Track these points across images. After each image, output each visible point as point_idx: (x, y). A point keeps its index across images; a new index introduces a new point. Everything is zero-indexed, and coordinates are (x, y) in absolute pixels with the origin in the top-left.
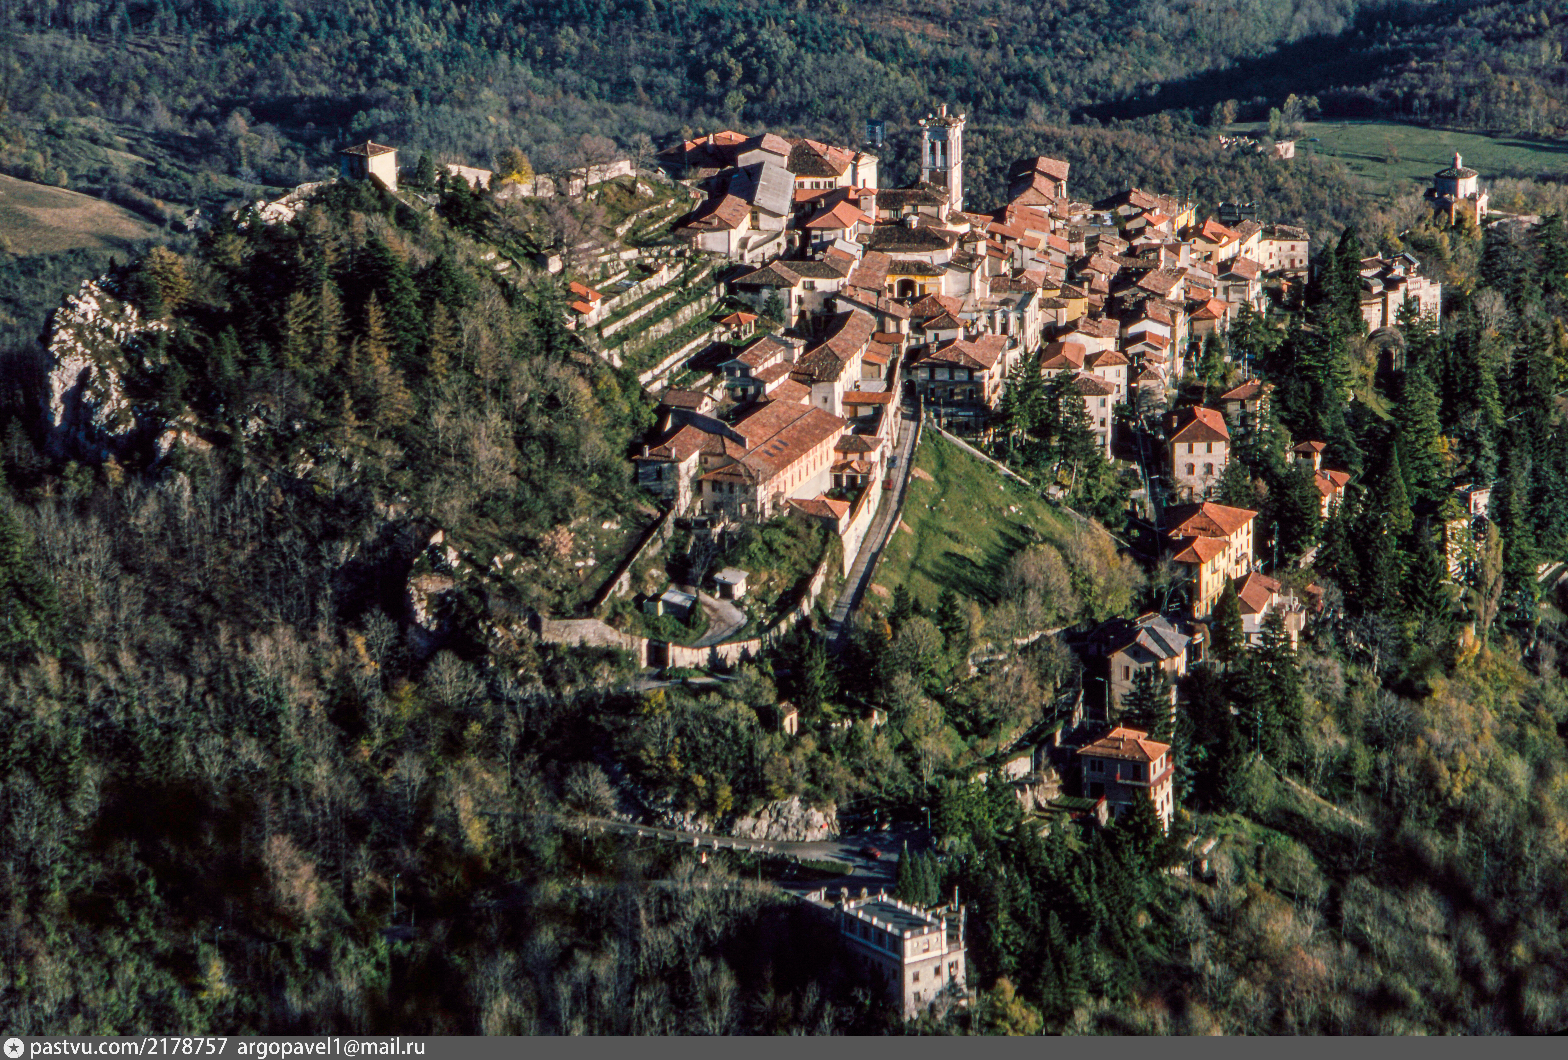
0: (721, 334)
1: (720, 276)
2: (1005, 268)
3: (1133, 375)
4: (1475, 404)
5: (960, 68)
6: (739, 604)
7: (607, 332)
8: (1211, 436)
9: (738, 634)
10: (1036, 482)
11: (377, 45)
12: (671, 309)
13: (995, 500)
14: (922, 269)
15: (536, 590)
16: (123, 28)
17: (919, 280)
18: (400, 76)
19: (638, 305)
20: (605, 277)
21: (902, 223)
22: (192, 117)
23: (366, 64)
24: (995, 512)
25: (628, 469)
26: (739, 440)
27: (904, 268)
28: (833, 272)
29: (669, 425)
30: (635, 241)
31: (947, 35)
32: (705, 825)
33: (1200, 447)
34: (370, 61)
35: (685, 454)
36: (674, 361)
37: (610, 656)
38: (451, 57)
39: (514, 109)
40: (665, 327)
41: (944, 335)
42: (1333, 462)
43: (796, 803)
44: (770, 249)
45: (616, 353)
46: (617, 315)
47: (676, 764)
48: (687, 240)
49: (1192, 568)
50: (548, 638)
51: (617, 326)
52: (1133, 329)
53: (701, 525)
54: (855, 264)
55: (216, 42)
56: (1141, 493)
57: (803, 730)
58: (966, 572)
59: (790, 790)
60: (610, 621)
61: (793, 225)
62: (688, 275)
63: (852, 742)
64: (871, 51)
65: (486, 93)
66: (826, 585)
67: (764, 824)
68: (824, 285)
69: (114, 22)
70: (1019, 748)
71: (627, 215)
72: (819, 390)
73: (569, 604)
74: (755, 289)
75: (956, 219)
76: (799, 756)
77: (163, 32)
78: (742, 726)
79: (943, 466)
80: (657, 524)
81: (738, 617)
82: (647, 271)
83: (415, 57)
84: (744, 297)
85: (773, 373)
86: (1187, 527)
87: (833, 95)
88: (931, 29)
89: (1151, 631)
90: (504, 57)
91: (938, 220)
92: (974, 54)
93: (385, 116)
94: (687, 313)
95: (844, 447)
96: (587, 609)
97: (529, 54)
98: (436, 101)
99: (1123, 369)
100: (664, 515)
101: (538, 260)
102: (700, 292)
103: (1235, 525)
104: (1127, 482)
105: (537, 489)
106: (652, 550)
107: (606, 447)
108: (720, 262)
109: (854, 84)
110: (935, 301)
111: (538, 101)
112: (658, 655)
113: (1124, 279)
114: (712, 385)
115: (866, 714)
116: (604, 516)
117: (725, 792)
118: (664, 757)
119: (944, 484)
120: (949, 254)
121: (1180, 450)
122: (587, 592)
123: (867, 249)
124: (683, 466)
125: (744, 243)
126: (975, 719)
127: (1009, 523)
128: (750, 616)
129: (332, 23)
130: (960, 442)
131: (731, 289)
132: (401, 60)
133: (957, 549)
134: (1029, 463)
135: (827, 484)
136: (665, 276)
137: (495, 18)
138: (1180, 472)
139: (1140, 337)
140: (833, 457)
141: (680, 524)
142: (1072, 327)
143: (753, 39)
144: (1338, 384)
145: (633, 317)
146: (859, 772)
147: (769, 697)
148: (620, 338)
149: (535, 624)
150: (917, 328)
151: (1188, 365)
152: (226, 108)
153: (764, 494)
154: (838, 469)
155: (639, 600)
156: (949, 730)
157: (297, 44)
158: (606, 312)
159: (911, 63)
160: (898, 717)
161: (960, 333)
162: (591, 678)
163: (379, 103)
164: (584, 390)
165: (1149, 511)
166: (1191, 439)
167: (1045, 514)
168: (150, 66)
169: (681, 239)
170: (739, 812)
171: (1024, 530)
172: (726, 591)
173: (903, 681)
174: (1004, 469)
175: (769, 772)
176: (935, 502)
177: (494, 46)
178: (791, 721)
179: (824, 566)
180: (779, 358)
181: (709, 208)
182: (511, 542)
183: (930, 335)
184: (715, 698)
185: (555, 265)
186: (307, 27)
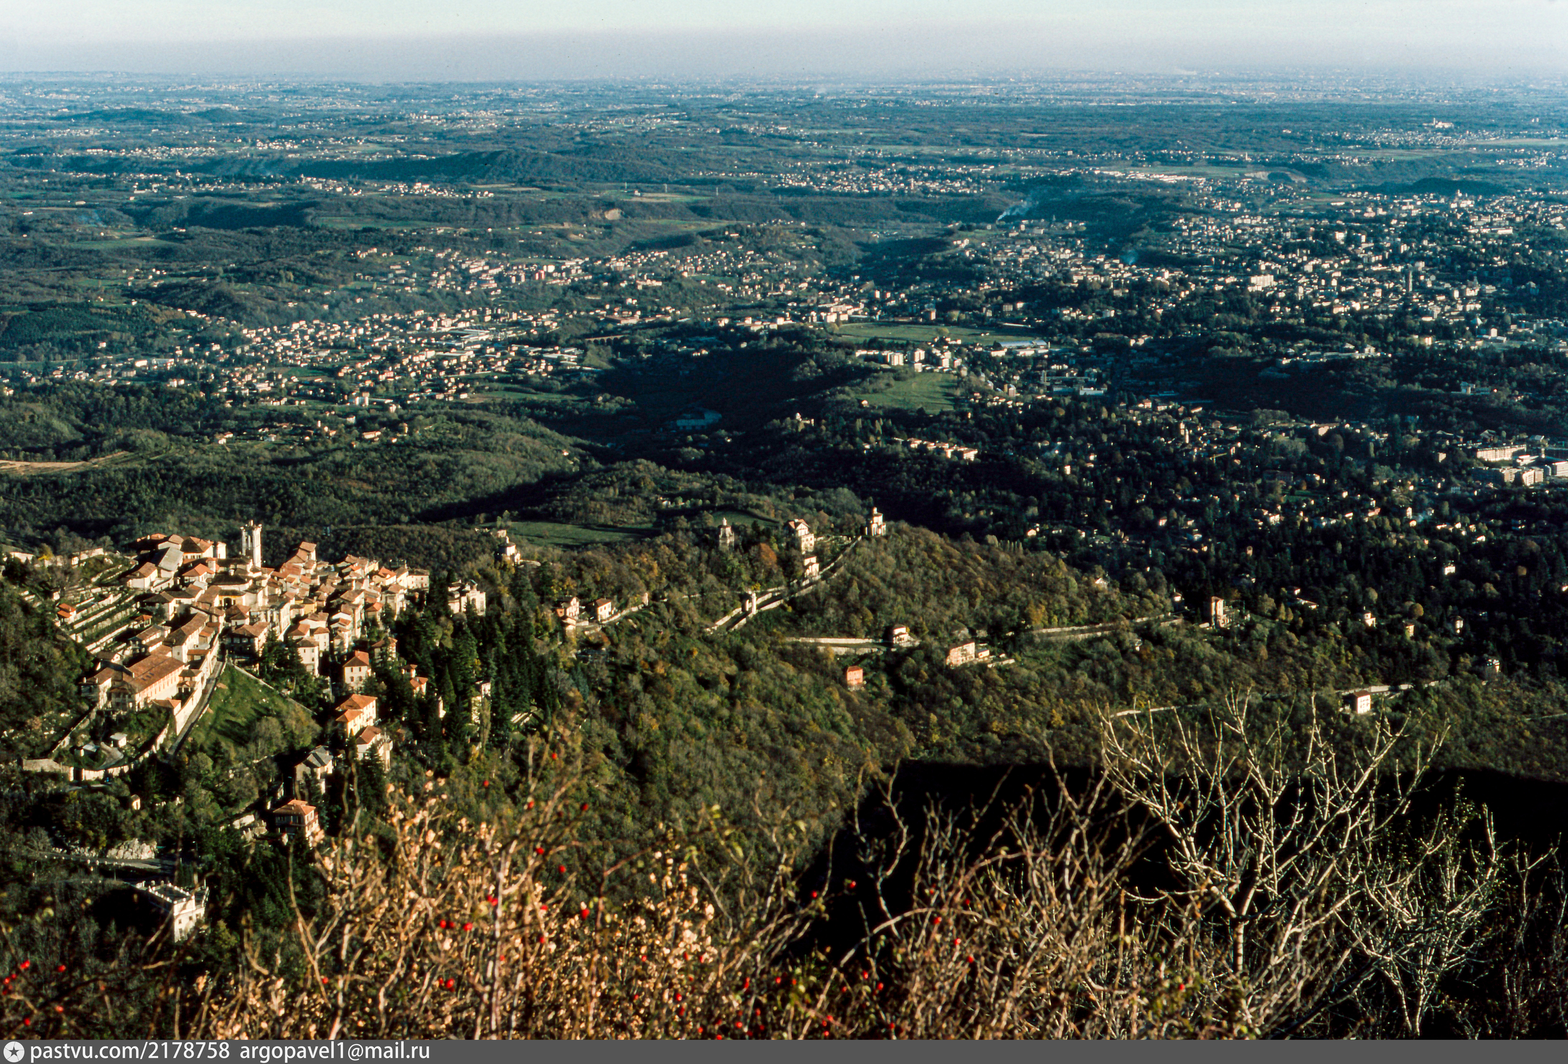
0: (135, 625)
1: (137, 599)
2: (278, 591)
3: (332, 638)
4: (494, 645)
5: (374, 502)
6: (120, 750)
7: (76, 627)
8: (361, 663)
9: (118, 763)
10: (277, 688)
11: (127, 497)
12: (110, 615)
13: (256, 696)
14: (235, 593)
15: (22, 746)
16: (18, 493)
17: (233, 598)
18: (134, 510)
19: (95, 614)
20: (82, 600)
21: (226, 573)
22: (43, 529)
23: (121, 505)
24: (254, 701)
25: (75, 688)
26: (130, 674)
27: (227, 593)
28: (189, 596)
29: (99, 667)
30: (100, 584)
31: (371, 488)
32: (94, 853)
33: (356, 669)
34: (123, 504)
35: (102, 680)
36: (108, 638)
37: (55, 776)
38: (157, 502)
39: (181, 523)
40: (107, 623)
41: (239, 622)
42: (420, 673)
43: (136, 841)
44: (165, 586)
45: (80, 636)
46: (84, 618)
47: (80, 826)
48: (124, 583)
49: (344, 724)
50: (25, 768)
51: (84, 623)
52: (334, 617)
53: (108, 713)
54: (202, 592)
55: (58, 498)
56: (328, 690)
57: (143, 807)
58: (236, 730)
59: (134, 835)
60: (57, 760)
61: (176, 575)
62: (124, 598)
63: (165, 812)
64: (336, 496)
65: (169, 516)
66: (166, 740)
67: (121, 852)
68: (186, 601)
69: (15, 491)
70: (248, 811)
71: (97, 573)
72: (176, 649)
73: (37, 752)
74: (153, 604)
75: (255, 570)
76: (138, 820)
77: (37, 493)
78: (112, 807)
79: (233, 681)
80: (87, 713)
81: (120, 755)
82: (102, 597)
83: (142, 502)
84: (148, 608)
85: (153, 643)
86: (344, 705)
87: (319, 514)
88: (366, 486)
89: (315, 755)
90: (180, 501)
91: (245, 571)
92: (380, 496)
93: (124, 527)
94: (119, 616)
95: (184, 674)
96: (45, 754)
97: (191, 500)
98: (147, 521)
99: (327, 635)
100: (91, 709)
101: (48, 594)
102: (128, 606)
103: (366, 704)
104: (324, 685)
105: (29, 699)
106: (83, 725)
107: (64, 680)
108: (139, 593)
109: (328, 509)
110: (236, 608)
111: (194, 519)
112: (78, 774)
113: (336, 595)
114: (125, 649)
115: (174, 799)
116: (61, 711)
117: (103, 838)
118: (74, 823)
119: (232, 690)
120: (247, 586)
121: (347, 670)
122: (47, 746)
123: (210, 585)
124: (101, 686)
125: (152, 584)
126: (227, 798)
127: (261, 706)
128: (125, 755)
129: (108, 488)
130: (243, 671)
131: (142, 605)
132: (136, 504)
133: (233, 719)
134: (274, 679)
135: (175, 692)
136: (112, 599)
137: (179, 486)
138: (347, 680)
139: (337, 621)
140: (179, 680)
141: (99, 713)
142: (306, 617)
143: (286, 492)
144: (429, 638)
145: (92, 619)
146: (167, 826)
147: (126, 793)
148: (83, 629)
149: (20, 763)
150: (228, 619)
151: (363, 632)
152: (57, 525)
153: (139, 698)
154: (180, 685)
155: (72, 750)
156: (215, 804)
157: (93, 498)
158: (79, 616)
159: (354, 500)
160: (188, 800)
161: (247, 621)
162: (45, 787)
163: (123, 522)
164: (57, 653)
165: (332, 698)
166: (352, 665)
167: (279, 702)
168: (29, 509)
169: (121, 583)
170: (110, 847)
171: (267, 709)
172: (116, 743)
173: (192, 783)
174: (262, 682)
175: (123, 827)
176: (227, 698)
177: (177, 497)
178: (136, 804)
179: (166, 730)
180: (158, 635)
181: (137, 568)
182: (12, 724)
183: (233, 623)
184: (100, 794)
185: (56, 596)
186: (98, 491)
